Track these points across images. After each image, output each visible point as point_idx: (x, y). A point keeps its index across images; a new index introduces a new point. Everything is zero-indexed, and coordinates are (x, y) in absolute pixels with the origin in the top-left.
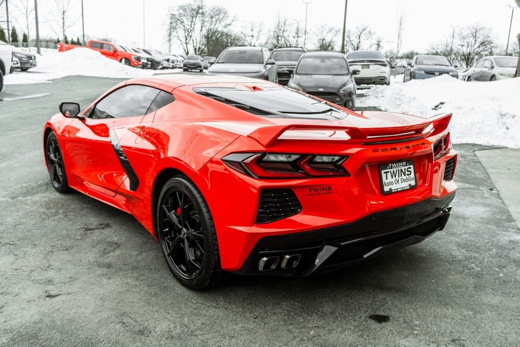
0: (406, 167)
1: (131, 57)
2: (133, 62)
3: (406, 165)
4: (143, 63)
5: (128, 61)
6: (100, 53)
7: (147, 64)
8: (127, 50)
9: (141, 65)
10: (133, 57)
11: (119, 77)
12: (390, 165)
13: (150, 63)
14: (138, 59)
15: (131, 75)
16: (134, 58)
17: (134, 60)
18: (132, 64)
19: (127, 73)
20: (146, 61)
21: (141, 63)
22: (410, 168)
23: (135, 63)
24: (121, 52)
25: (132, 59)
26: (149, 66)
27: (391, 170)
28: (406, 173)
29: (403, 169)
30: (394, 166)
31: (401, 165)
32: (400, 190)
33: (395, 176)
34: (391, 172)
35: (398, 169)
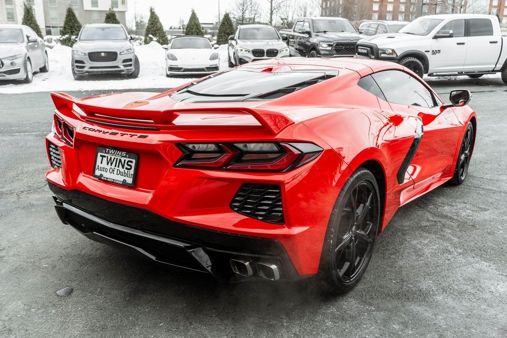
0: (126, 160)
3: (125, 157)
12: (108, 150)
22: (131, 162)
27: (107, 155)
28: (126, 166)
29: (123, 159)
30: (111, 153)
31: (120, 154)
32: (110, 180)
33: (111, 165)
34: (107, 157)
35: (116, 157)
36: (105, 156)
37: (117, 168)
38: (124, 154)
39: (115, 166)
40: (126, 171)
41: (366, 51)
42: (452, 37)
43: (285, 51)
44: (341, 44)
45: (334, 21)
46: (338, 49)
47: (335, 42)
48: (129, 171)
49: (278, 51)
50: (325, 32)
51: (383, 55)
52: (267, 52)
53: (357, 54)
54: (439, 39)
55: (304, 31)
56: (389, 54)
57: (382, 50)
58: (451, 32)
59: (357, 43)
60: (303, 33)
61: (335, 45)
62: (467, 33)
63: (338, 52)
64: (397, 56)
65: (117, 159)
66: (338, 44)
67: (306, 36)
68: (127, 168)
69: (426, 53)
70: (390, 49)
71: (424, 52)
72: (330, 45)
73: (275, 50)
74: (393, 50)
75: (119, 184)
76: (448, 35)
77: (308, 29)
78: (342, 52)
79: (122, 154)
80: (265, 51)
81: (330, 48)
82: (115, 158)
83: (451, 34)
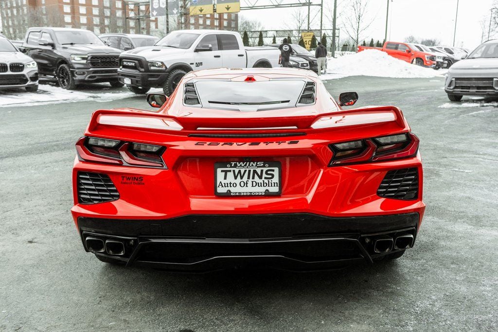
0: (265, 169)
1: (424, 56)
2: (426, 61)
3: (264, 166)
4: (437, 62)
5: (421, 61)
6: (387, 54)
7: (443, 63)
8: (423, 49)
9: (434, 64)
10: (426, 56)
11: (401, 77)
12: (233, 163)
13: (446, 62)
14: (432, 58)
15: (414, 74)
16: (428, 58)
17: (427, 59)
18: (425, 64)
19: (410, 73)
20: (442, 61)
21: (435, 62)
22: (273, 171)
23: (428, 63)
24: (416, 51)
25: (425, 59)
26: (445, 65)
27: (234, 169)
28: (264, 175)
29: (259, 170)
30: (241, 165)
31: (255, 165)
32: (245, 194)
33: (242, 178)
34: (234, 171)
35: (248, 169)
36: (230, 171)
37: (251, 180)
38: (261, 164)
39: (249, 178)
40: (266, 181)
41: (133, 64)
42: (211, 50)
43: (32, 66)
44: (96, 57)
45: (79, 33)
46: (94, 63)
47: (89, 55)
48: (270, 180)
49: (24, 66)
50: (72, 44)
51: (152, 68)
52: (10, 66)
53: (121, 67)
54: (200, 52)
55: (47, 43)
56: (159, 67)
57: (150, 63)
58: (210, 46)
59: (120, 56)
60: (45, 45)
61: (89, 58)
62: (220, 48)
63: (94, 65)
64: (166, 67)
65: (250, 171)
66: (93, 57)
67: (50, 48)
68: (265, 178)
69: (191, 65)
70: (159, 62)
71: (189, 64)
72: (83, 59)
73: (21, 64)
74: (162, 63)
75: (261, 195)
76: (209, 48)
77: (49, 41)
78: (98, 65)
79: (257, 164)
80: (8, 66)
81: (84, 61)
82: (245, 171)
83: (210, 47)
